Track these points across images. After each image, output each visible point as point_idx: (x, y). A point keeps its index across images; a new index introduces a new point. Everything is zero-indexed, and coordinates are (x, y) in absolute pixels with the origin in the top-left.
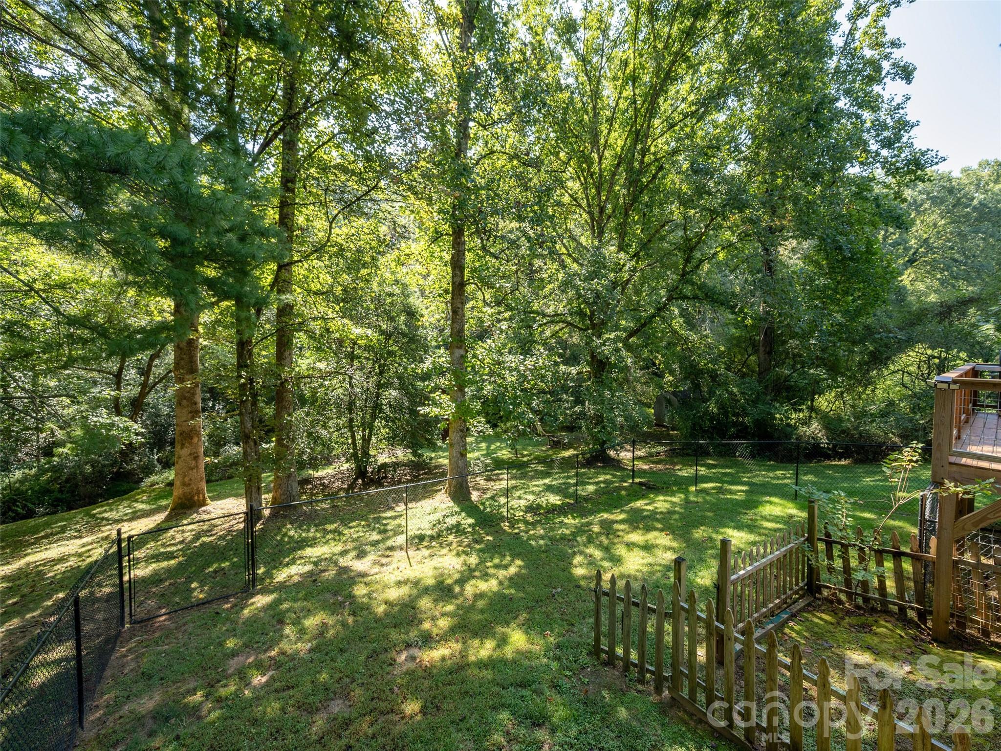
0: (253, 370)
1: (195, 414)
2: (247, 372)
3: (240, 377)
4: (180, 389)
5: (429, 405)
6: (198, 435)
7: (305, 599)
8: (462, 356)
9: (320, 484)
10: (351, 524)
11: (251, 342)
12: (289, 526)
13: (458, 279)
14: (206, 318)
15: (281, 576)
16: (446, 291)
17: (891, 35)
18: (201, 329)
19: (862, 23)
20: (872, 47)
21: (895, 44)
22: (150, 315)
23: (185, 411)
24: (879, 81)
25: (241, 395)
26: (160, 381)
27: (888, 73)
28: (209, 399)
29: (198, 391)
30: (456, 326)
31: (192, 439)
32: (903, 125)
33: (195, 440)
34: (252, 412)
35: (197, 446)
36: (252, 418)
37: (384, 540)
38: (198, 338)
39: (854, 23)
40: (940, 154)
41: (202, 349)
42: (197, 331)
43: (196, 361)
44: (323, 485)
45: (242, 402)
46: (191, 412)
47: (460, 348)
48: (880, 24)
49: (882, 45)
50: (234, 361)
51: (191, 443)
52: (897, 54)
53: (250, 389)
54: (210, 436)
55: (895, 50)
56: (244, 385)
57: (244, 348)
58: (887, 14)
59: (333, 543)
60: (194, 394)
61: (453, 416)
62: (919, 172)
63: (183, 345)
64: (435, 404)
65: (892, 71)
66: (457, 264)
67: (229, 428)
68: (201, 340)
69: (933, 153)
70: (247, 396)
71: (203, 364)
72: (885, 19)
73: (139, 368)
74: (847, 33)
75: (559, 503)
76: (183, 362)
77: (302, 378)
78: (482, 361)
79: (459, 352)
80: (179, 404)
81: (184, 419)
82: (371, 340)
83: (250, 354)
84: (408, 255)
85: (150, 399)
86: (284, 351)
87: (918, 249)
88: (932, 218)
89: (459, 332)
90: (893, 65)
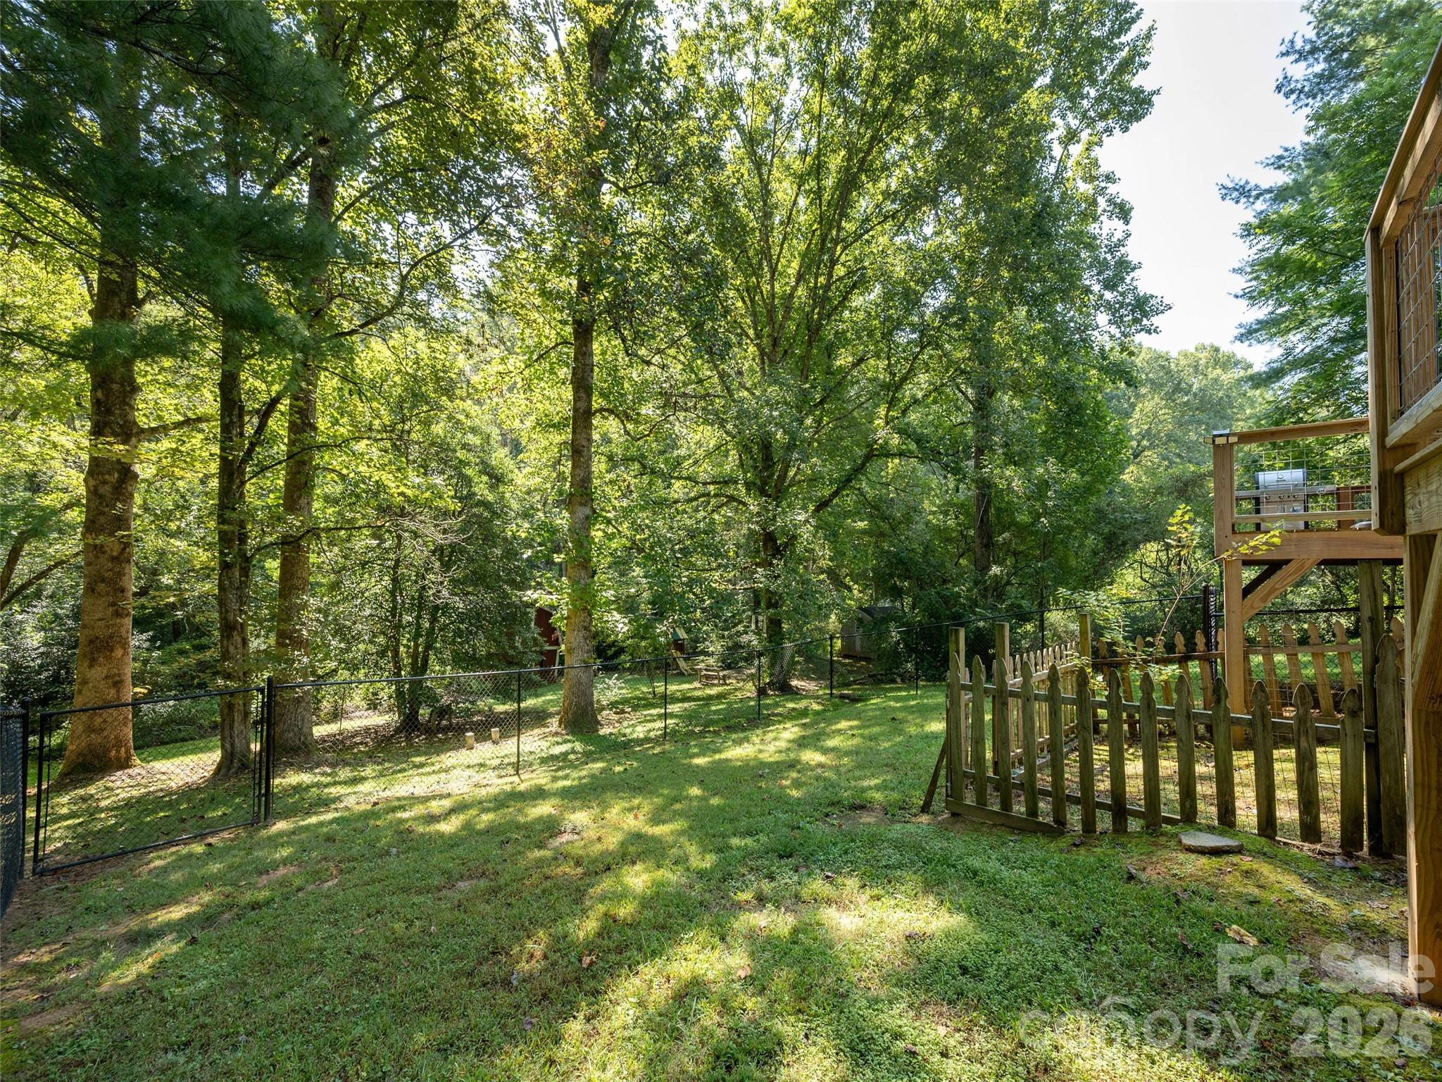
1: (119, 608)
6: (125, 644)
8: (587, 518)
13: (582, 405)
17: (1105, 168)
19: (1076, 150)
20: (1085, 180)
21: (1109, 178)
23: (102, 602)
24: (1095, 219)
27: (1105, 211)
30: (580, 472)
31: (112, 651)
32: (1124, 266)
33: (119, 652)
35: (121, 663)
39: (1066, 149)
40: (1166, 301)
46: (112, 605)
48: (1093, 154)
49: (1096, 178)
51: (108, 658)
52: (1112, 189)
55: (1109, 185)
58: (1100, 144)
60: (121, 574)
62: (1145, 321)
65: (1108, 209)
66: (581, 383)
69: (1159, 300)
72: (1097, 148)
76: (102, 519)
79: (583, 512)
80: (91, 590)
81: (99, 615)
86: (299, 497)
87: (1140, 441)
88: (1152, 405)
89: (583, 481)
90: (1109, 201)
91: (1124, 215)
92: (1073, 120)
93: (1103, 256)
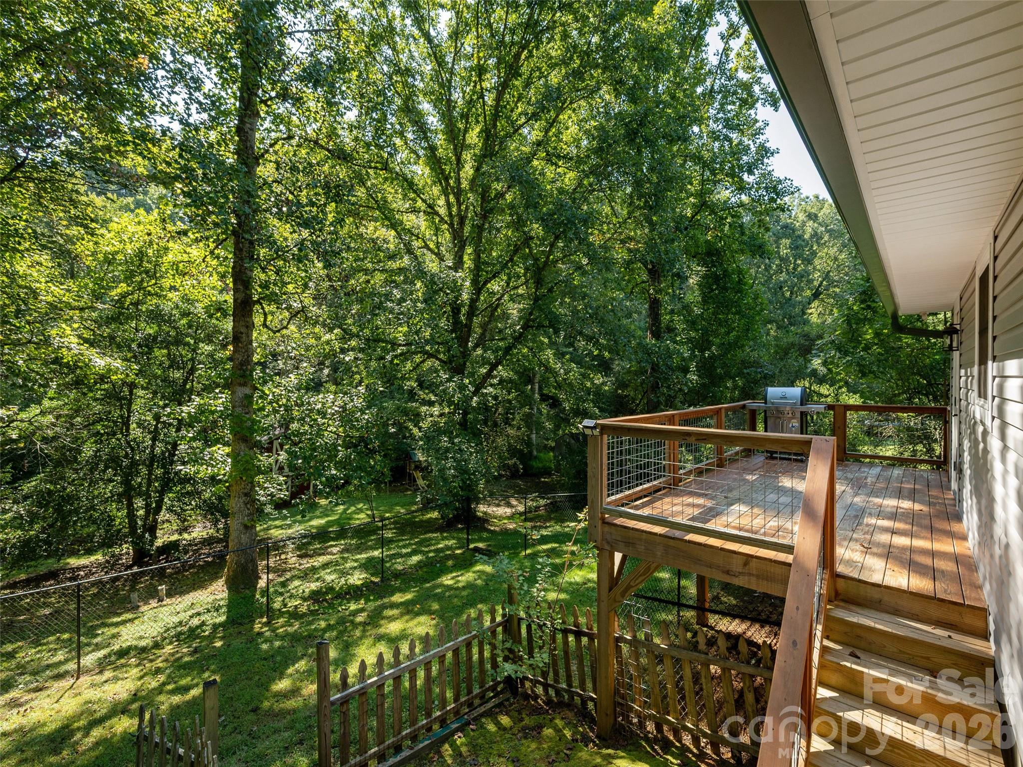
8: (246, 397)
13: (240, 296)
19: (735, 44)
20: (745, 70)
24: (752, 105)
27: (759, 98)
39: (727, 43)
47: (244, 385)
49: (753, 69)
65: (762, 97)
66: (242, 276)
74: (720, 52)
75: (360, 582)
79: (242, 391)
87: (822, 282)
88: (833, 251)
89: (242, 364)
90: (762, 90)
91: (775, 105)
92: (734, 17)
93: (747, 142)
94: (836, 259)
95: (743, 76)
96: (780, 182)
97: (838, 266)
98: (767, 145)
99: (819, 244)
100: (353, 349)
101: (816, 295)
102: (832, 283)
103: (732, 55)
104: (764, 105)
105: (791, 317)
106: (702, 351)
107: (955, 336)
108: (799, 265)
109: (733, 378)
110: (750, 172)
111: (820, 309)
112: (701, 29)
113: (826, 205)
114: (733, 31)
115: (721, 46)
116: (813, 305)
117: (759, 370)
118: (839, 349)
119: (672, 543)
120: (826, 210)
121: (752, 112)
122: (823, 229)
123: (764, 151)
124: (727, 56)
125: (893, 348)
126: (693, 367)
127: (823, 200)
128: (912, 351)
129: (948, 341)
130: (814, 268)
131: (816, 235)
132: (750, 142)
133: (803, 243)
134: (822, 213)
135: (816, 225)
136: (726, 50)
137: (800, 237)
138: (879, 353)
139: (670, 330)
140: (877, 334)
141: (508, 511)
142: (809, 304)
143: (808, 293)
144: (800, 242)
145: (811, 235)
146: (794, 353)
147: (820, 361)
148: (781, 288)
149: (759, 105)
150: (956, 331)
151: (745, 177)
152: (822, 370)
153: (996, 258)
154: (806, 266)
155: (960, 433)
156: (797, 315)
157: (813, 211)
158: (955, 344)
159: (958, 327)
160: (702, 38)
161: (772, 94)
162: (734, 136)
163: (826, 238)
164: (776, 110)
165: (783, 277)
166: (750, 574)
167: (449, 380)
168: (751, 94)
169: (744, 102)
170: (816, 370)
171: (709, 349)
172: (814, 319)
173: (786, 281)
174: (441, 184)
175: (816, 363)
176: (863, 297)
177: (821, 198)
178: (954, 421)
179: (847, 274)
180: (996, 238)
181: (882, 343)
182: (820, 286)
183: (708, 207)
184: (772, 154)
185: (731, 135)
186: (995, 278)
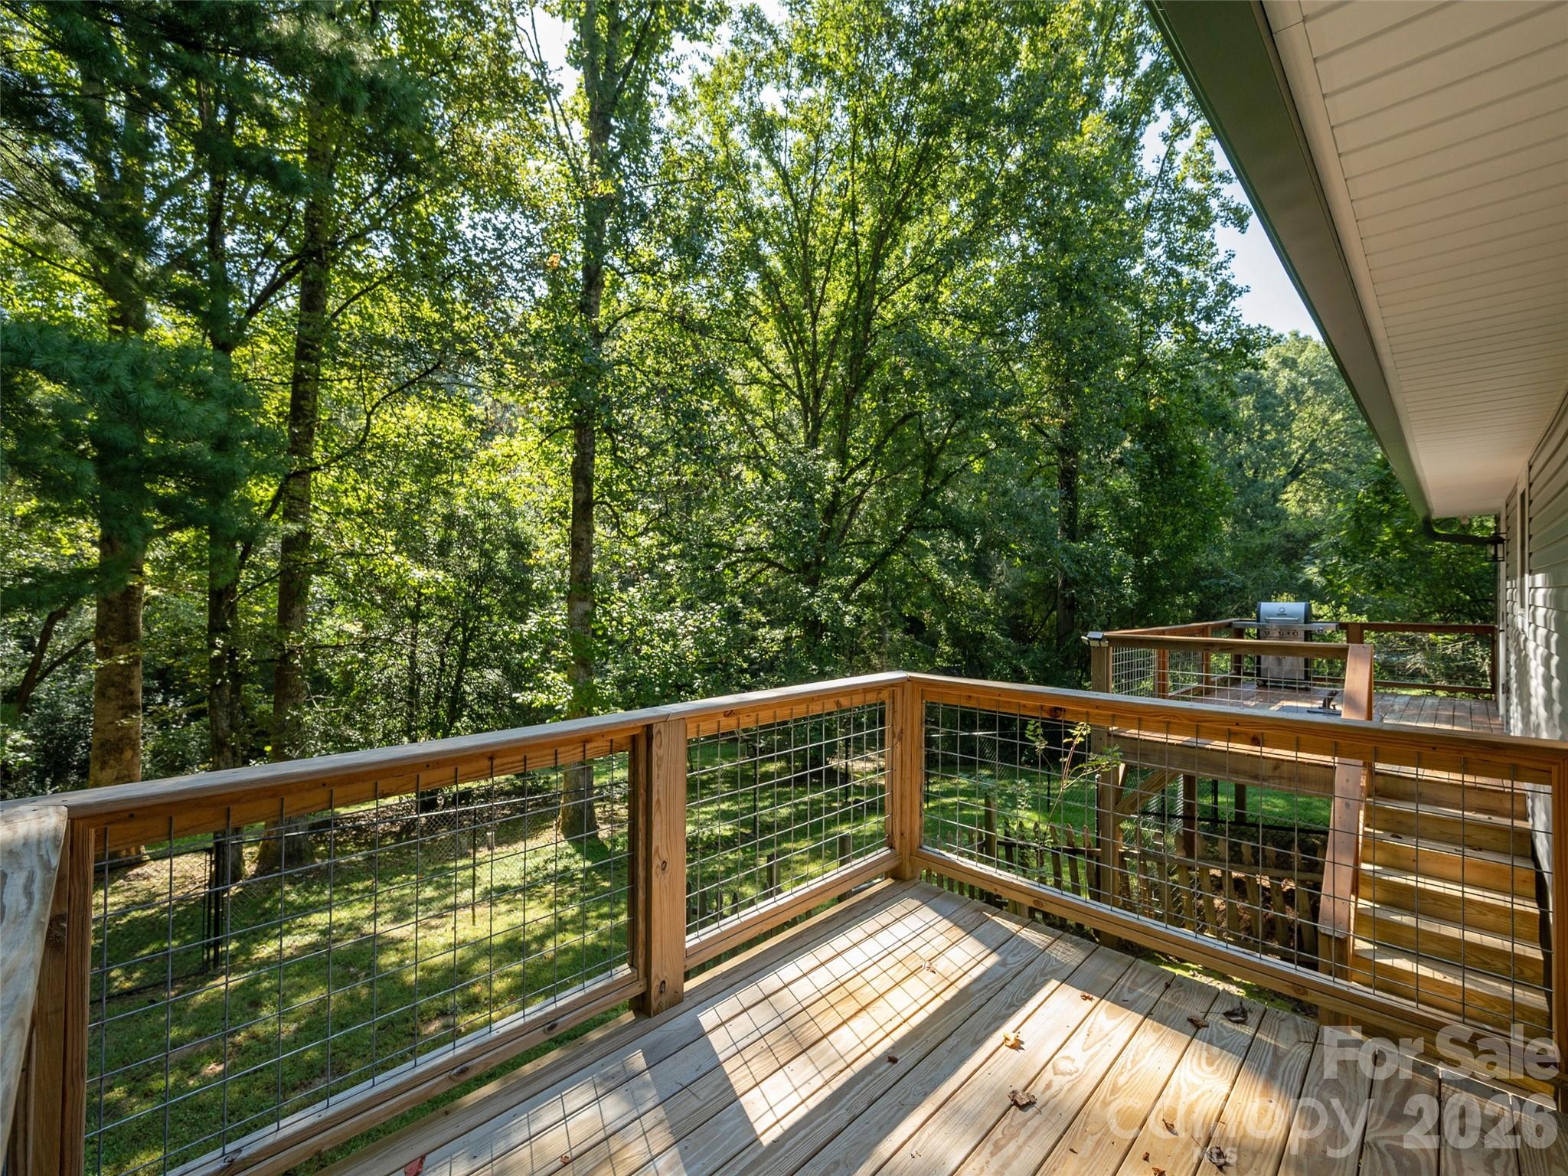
0: (234, 637)
1: (129, 709)
2: (224, 639)
3: (213, 646)
4: (106, 668)
5: (531, 689)
6: (134, 746)
7: (298, 975)
8: (586, 613)
9: (354, 828)
10: (395, 880)
11: (235, 590)
12: (287, 888)
13: (582, 497)
14: (158, 553)
15: (266, 950)
16: (563, 514)
18: (147, 569)
19: (1183, 145)
20: (1197, 178)
22: (53, 546)
23: (112, 705)
24: (1208, 225)
25: (214, 676)
26: (64, 659)
27: (1218, 216)
28: (157, 691)
29: (138, 671)
30: (579, 567)
31: (122, 753)
33: (128, 754)
34: (232, 703)
35: (129, 764)
36: (231, 713)
37: (442, 898)
38: (141, 585)
39: (1171, 145)
41: (147, 603)
42: (141, 573)
43: (135, 624)
44: (359, 828)
45: (214, 687)
46: (122, 708)
47: (584, 600)
49: (1209, 178)
50: (205, 623)
51: (119, 760)
53: (230, 665)
54: (156, 753)
55: (1224, 185)
56: (219, 659)
57: (221, 601)
59: (358, 905)
60: (130, 678)
61: (570, 706)
63: (114, 595)
64: (542, 687)
65: (1221, 214)
66: (582, 474)
67: (193, 739)
68: (147, 588)
70: (224, 678)
71: (149, 629)
73: (24, 637)
74: (1162, 157)
75: (729, 833)
76: (111, 625)
77: (320, 647)
78: (620, 622)
79: (583, 607)
80: (101, 694)
81: (110, 719)
82: (444, 588)
83: (232, 610)
84: (509, 456)
85: (43, 690)
86: (293, 606)
87: (1303, 456)
88: (1321, 411)
89: (582, 576)
90: (1223, 205)
91: (1240, 221)
92: (1182, 110)
93: (1202, 279)
94: (1325, 422)
95: (1194, 186)
96: (1251, 331)
97: (1330, 432)
98: (1233, 282)
99: (1299, 402)
100: (675, 556)
101: (1295, 474)
102: (1320, 457)
103: (1178, 161)
104: (1224, 224)
105: (1256, 506)
106: (1138, 556)
107: (1500, 546)
108: (1267, 433)
109: (1184, 592)
110: (1209, 319)
111: (1301, 493)
112: (1134, 127)
113: (1309, 347)
114: (1181, 127)
115: (1162, 149)
116: (1289, 489)
117: (1222, 582)
118: (1344, 553)
119: (1191, 751)
120: (1308, 353)
121: (1207, 235)
122: (1306, 380)
123: (1227, 291)
124: (1171, 162)
125: (1422, 553)
126: (1127, 579)
127: (1305, 338)
128: (1449, 556)
129: (1492, 552)
130: (1291, 436)
131: (1294, 389)
132: (1209, 279)
133: (1274, 401)
134: (1303, 358)
135: (1294, 375)
136: (1170, 156)
137: (1269, 392)
138: (1401, 560)
139: (1090, 528)
140: (1398, 534)
141: (869, 766)
142: (1285, 486)
143: (1283, 472)
144: (1270, 400)
145: (1287, 390)
146: (1273, 559)
147: (1316, 570)
148: (1240, 465)
149: (1217, 225)
150: (1501, 541)
151: (1202, 326)
152: (1319, 581)
153: (1530, 485)
154: (1279, 433)
155: (1507, 650)
156: (1267, 503)
157: (1290, 355)
158: (1500, 554)
159: (1504, 536)
160: (1136, 141)
161: (1237, 211)
162: (1184, 269)
163: (1310, 393)
164: (1243, 230)
165: (1244, 448)
166: (1281, 778)
167: (812, 595)
168: (1206, 211)
169: (1194, 223)
170: (1311, 581)
171: (1149, 554)
172: (1292, 507)
173: (1248, 456)
174: (788, 347)
175: (1311, 572)
176: (1378, 488)
177: (1301, 336)
178: (1501, 637)
179: (1342, 444)
180: (1530, 468)
181: (1405, 546)
182: (1300, 461)
183: (1149, 366)
184: (1240, 293)
185: (1179, 269)
186: (1530, 502)
